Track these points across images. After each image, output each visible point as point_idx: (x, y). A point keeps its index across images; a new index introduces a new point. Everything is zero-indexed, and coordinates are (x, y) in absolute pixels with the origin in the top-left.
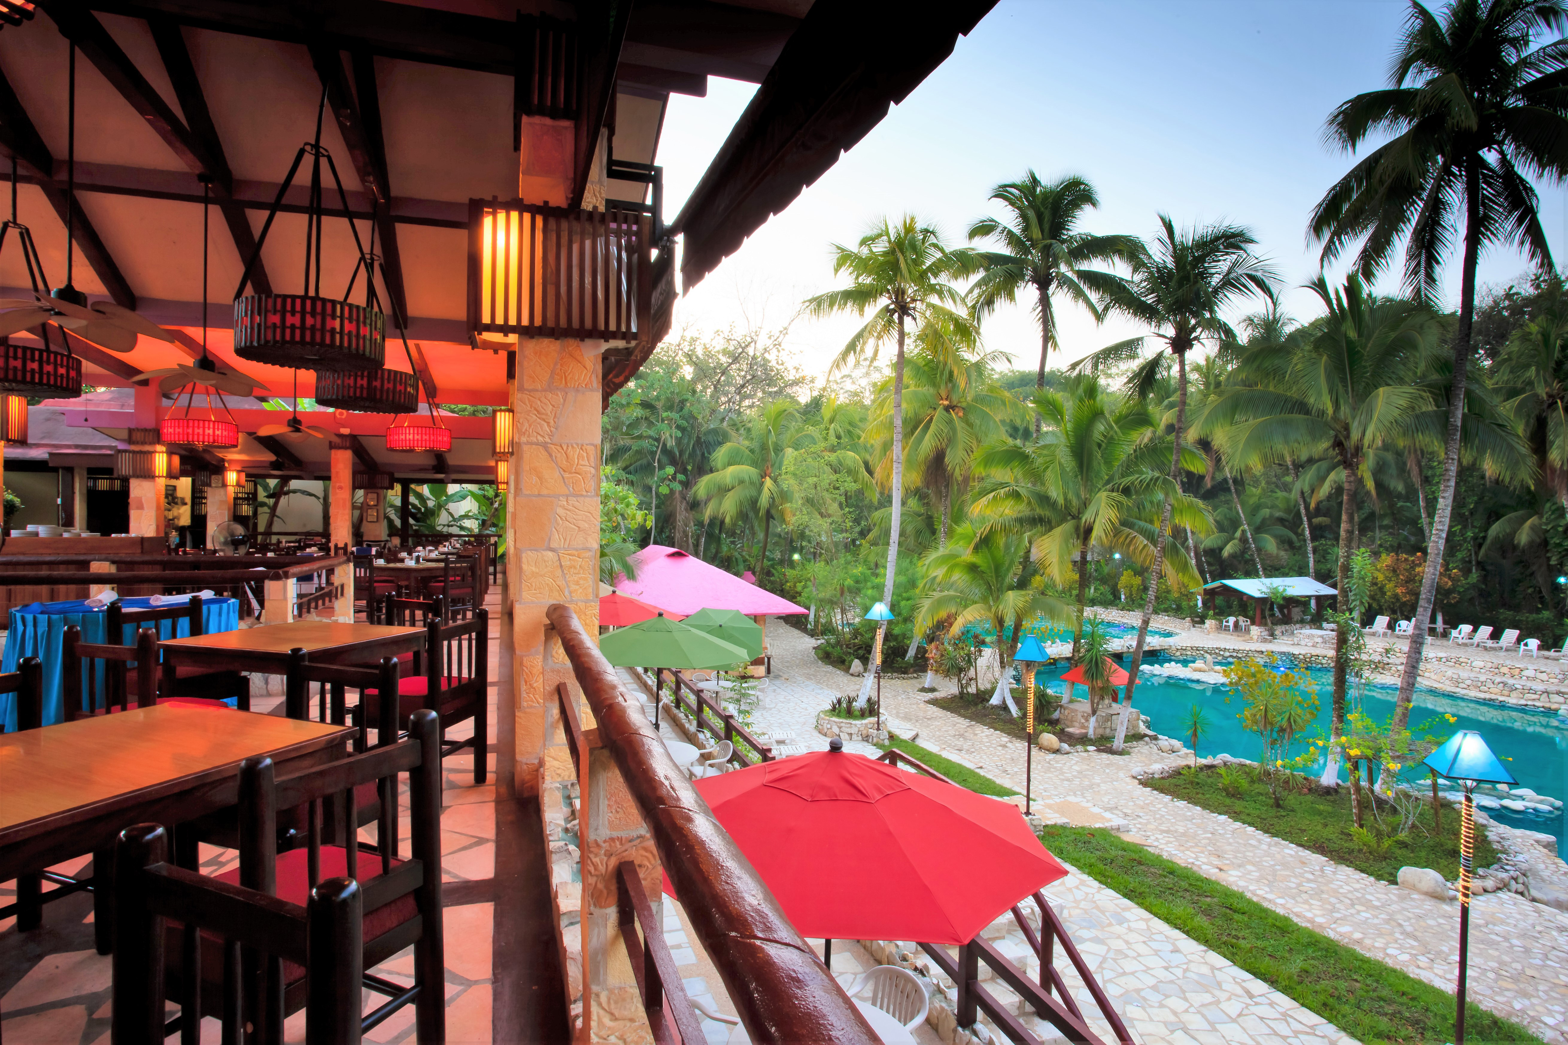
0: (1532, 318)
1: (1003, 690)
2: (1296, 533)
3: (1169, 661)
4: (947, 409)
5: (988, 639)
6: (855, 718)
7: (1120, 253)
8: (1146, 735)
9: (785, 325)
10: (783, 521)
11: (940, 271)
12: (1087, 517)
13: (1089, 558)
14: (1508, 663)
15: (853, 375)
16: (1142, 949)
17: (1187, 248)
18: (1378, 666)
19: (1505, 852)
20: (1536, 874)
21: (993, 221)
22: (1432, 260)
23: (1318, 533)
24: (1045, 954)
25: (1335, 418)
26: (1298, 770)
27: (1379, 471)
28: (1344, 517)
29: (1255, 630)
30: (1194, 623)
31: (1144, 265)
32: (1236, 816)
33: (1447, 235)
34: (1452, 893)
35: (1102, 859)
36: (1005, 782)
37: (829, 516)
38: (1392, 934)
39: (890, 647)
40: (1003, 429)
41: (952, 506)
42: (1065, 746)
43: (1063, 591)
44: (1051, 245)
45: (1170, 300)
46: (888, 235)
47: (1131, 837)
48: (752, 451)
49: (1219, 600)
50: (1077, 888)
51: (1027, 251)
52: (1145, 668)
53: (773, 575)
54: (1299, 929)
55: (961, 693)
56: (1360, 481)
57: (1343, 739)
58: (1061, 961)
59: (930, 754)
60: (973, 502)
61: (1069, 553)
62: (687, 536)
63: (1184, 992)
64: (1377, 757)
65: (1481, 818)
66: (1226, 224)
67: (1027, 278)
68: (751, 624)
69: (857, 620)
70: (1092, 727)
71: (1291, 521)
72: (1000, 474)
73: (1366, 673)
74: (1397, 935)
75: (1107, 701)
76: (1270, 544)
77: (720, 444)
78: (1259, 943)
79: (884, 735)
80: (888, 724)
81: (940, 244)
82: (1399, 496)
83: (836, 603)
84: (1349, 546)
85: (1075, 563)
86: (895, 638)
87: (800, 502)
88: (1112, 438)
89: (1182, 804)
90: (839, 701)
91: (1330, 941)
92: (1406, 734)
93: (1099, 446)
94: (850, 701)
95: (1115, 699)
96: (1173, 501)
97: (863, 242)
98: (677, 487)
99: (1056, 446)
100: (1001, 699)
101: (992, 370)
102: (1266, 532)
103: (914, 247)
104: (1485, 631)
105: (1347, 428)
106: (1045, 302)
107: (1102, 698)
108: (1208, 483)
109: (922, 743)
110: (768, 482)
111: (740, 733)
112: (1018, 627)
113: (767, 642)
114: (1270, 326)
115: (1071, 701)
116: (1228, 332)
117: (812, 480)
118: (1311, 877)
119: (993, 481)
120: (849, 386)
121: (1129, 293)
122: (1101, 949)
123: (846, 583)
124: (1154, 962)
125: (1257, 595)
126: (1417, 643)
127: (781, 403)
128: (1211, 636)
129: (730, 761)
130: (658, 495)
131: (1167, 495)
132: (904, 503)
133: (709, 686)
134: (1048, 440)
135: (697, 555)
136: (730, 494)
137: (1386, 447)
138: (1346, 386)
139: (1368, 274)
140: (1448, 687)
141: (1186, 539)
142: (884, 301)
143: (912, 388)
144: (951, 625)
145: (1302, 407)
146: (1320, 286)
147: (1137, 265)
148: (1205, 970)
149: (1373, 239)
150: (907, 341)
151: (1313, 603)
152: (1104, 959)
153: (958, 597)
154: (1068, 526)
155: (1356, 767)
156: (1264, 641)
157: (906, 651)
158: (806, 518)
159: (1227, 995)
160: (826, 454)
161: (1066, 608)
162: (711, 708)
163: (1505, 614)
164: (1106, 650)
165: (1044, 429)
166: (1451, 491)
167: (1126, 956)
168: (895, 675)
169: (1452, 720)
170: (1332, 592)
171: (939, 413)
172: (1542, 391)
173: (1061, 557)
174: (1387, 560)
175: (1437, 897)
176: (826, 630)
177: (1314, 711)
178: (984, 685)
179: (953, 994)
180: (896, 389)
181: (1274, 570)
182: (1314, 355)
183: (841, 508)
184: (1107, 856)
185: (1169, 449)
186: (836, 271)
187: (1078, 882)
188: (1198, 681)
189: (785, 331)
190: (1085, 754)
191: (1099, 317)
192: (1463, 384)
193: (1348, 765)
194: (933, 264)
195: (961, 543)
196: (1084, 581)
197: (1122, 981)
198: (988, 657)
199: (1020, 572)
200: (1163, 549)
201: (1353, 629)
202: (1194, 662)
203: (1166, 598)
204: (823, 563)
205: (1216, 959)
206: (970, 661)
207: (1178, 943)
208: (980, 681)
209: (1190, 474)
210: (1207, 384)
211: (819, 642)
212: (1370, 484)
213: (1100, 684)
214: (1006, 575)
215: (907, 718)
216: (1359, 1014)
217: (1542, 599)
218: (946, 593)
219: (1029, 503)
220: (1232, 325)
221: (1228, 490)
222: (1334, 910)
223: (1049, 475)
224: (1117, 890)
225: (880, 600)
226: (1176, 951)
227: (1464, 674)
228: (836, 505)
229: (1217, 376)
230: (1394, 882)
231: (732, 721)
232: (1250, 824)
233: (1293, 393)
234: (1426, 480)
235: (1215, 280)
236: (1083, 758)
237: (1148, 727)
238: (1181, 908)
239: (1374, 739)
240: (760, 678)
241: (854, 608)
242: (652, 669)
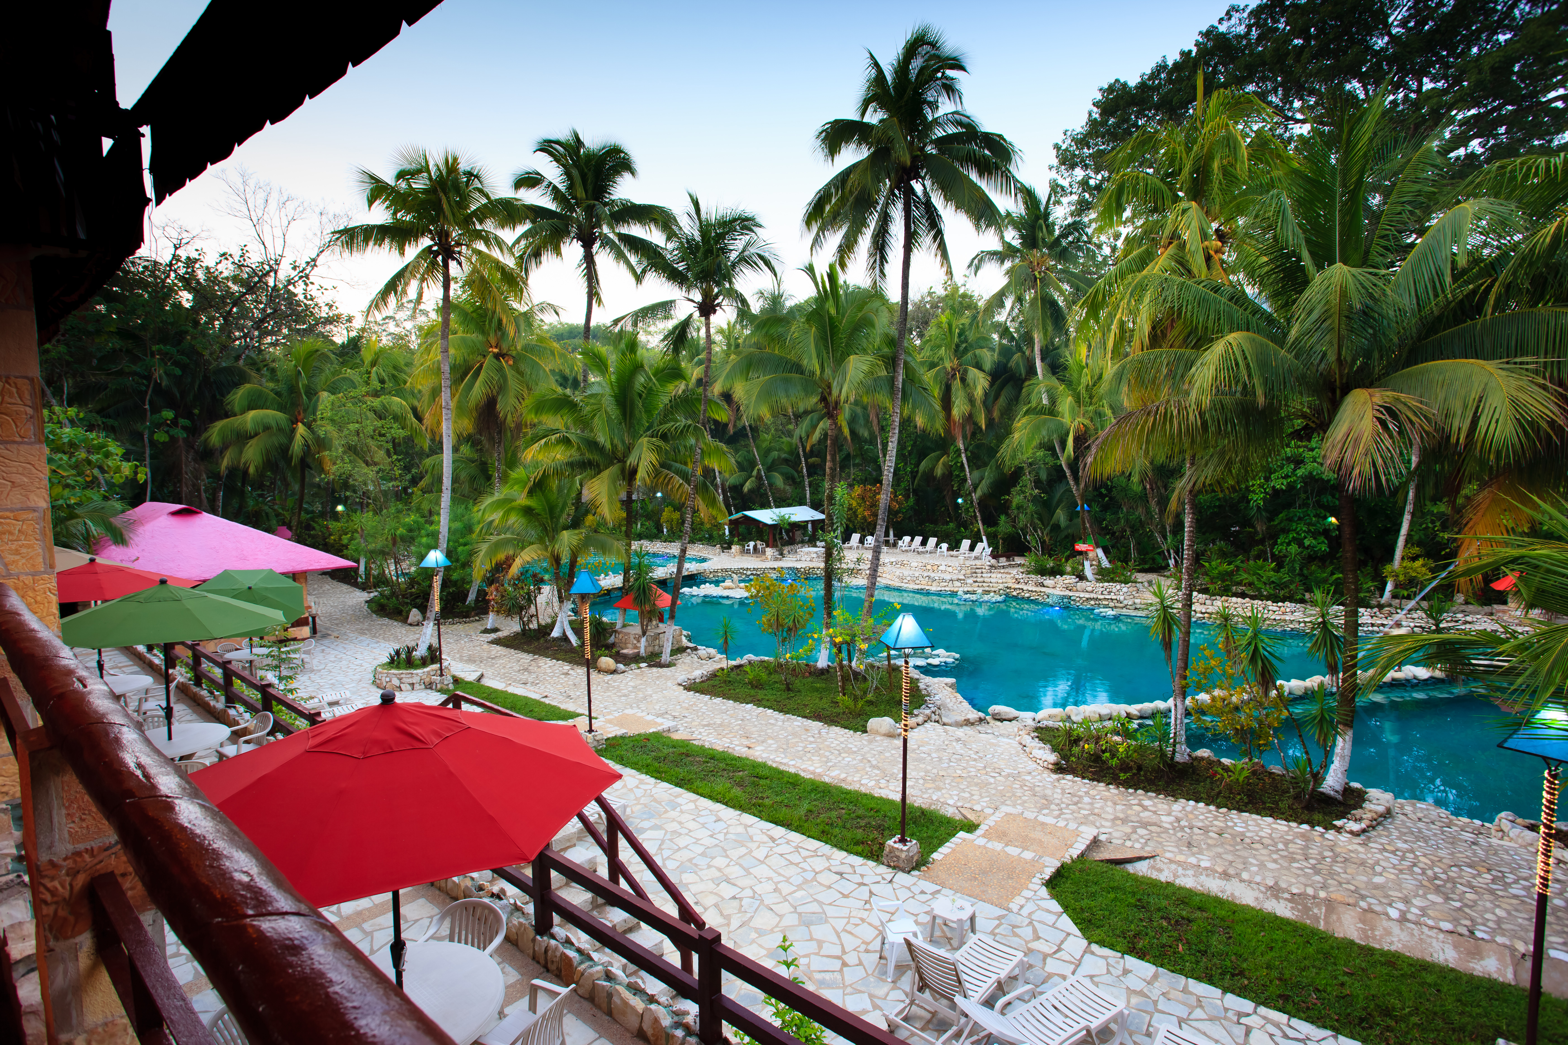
0: (943, 312)
1: (562, 622)
2: (797, 471)
3: (705, 583)
4: (497, 356)
5: (546, 577)
6: (417, 667)
7: (655, 221)
8: (688, 648)
9: (313, 256)
10: (322, 470)
11: (486, 217)
12: (631, 460)
13: (634, 497)
14: (931, 562)
15: (397, 317)
16: (692, 825)
17: (711, 225)
18: (852, 572)
19: (929, 695)
20: (945, 707)
21: (538, 174)
22: (883, 259)
23: (813, 470)
24: (611, 850)
25: (821, 378)
26: (802, 659)
27: (852, 421)
28: (828, 457)
29: (769, 551)
30: (723, 549)
31: (676, 235)
32: (759, 703)
33: (892, 241)
34: (899, 731)
35: (656, 759)
36: (569, 706)
37: (376, 464)
38: (864, 769)
39: (449, 593)
40: (552, 379)
41: (506, 452)
42: (621, 666)
43: (614, 528)
44: (594, 205)
45: (697, 269)
46: (429, 172)
47: (679, 735)
48: (278, 394)
49: (742, 529)
50: (637, 787)
51: (572, 210)
52: (686, 590)
53: (314, 529)
54: (805, 780)
55: (524, 630)
56: (840, 429)
57: (831, 630)
58: (626, 853)
59: (496, 691)
60: (526, 448)
61: (617, 494)
62: (199, 490)
63: (725, 851)
64: (853, 641)
65: (915, 674)
66: (741, 208)
67: (572, 235)
68: (290, 583)
69: (413, 569)
70: (643, 646)
71: (792, 461)
72: (554, 421)
73: (846, 578)
74: (868, 769)
75: (654, 623)
76: (779, 480)
77: (237, 385)
78: (779, 799)
79: (448, 680)
80: (452, 669)
81: (485, 190)
82: (866, 441)
83: (388, 554)
84: (832, 479)
85: (623, 502)
86: (455, 583)
87: (340, 450)
88: (651, 389)
89: (719, 700)
90: (398, 653)
91: (825, 784)
92: (871, 621)
93: (640, 396)
94: (410, 651)
95: (661, 620)
96: (703, 446)
97: (401, 175)
98: (181, 434)
99: (602, 395)
100: (561, 631)
101: (542, 321)
102: (775, 471)
103: (457, 188)
104: (918, 539)
105: (829, 387)
106: (589, 259)
107: (650, 620)
108: (731, 430)
109: (487, 682)
110: (301, 429)
111: (281, 702)
112: (573, 563)
113: (310, 600)
114: (776, 300)
115: (624, 626)
116: (744, 301)
117: (353, 427)
118: (812, 739)
119: (544, 427)
120: (392, 327)
121: (664, 258)
122: (659, 834)
123: (398, 532)
124: (702, 834)
125: (770, 522)
126: (877, 552)
127: (310, 342)
128: (737, 558)
129: (271, 733)
130: (152, 443)
131: (697, 440)
132: (456, 449)
133: (240, 655)
134: (595, 390)
135: (214, 511)
136: (253, 442)
137: (856, 403)
138: (828, 353)
139: (843, 265)
140: (896, 583)
141: (715, 478)
142: (426, 242)
143: (460, 334)
144: (510, 566)
145: (798, 368)
146: (810, 270)
147: (671, 235)
148: (741, 829)
149: (846, 237)
150: (453, 286)
151: (810, 526)
152: (663, 841)
153: (515, 539)
154: (614, 469)
155: (840, 651)
156: (776, 559)
157: (467, 596)
158: (349, 467)
159: (757, 844)
160: (369, 399)
161: (616, 543)
162: (243, 679)
163: (929, 526)
164: (651, 578)
165: (592, 379)
166: (897, 436)
167: (680, 834)
168: (457, 620)
169: (898, 607)
170: (822, 517)
171: (489, 361)
172: (948, 365)
173: (610, 497)
174: (858, 490)
175: (891, 736)
176: (380, 581)
177: (811, 613)
178: (544, 620)
179: (530, 909)
180: (443, 334)
181: (782, 502)
182: (807, 326)
183: (389, 456)
184: (660, 755)
185: (698, 400)
186: (371, 203)
187: (637, 782)
188: (728, 597)
189: (313, 263)
190: (638, 671)
191: (639, 279)
192: (903, 357)
193: (835, 650)
194: (478, 209)
195: (516, 488)
196: (631, 518)
197: (677, 856)
198: (547, 594)
199: (572, 512)
200: (695, 486)
201: (836, 546)
202: (724, 581)
203: (701, 529)
204: (371, 513)
205: (749, 819)
206: (530, 599)
207: (720, 814)
208: (540, 617)
209: (716, 422)
210: (729, 345)
211: (372, 595)
212: (846, 431)
213: (648, 608)
214: (559, 516)
215: (471, 660)
216: (845, 832)
217: (949, 516)
218: (503, 536)
219: (579, 448)
220: (747, 296)
221: (747, 435)
222: (828, 760)
223: (598, 423)
224: (669, 781)
225: (435, 547)
226: (719, 820)
227: (906, 573)
228: (382, 453)
229: (736, 339)
230: (865, 731)
231: (271, 690)
232: (769, 708)
233: (792, 356)
234: (882, 429)
235: (733, 256)
236: (637, 675)
237: (690, 641)
238: (721, 785)
239: (851, 628)
240: (304, 639)
241: (409, 557)
242: (158, 645)
